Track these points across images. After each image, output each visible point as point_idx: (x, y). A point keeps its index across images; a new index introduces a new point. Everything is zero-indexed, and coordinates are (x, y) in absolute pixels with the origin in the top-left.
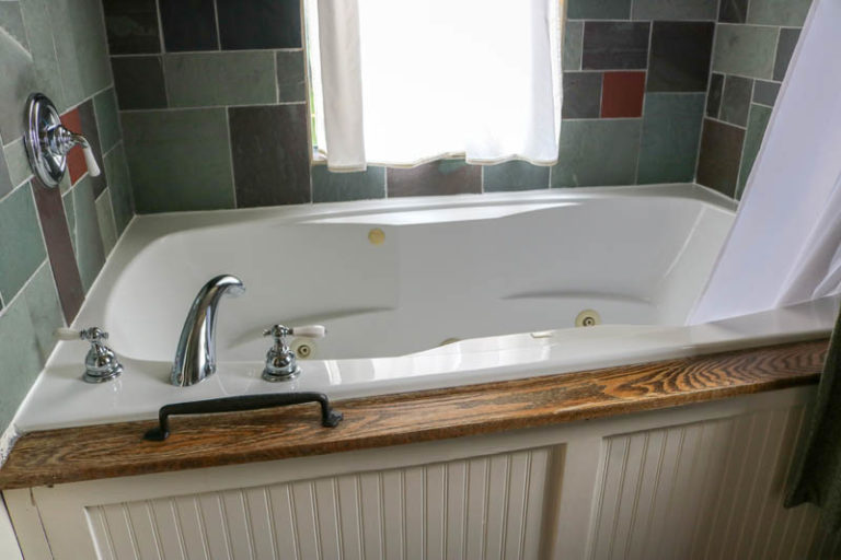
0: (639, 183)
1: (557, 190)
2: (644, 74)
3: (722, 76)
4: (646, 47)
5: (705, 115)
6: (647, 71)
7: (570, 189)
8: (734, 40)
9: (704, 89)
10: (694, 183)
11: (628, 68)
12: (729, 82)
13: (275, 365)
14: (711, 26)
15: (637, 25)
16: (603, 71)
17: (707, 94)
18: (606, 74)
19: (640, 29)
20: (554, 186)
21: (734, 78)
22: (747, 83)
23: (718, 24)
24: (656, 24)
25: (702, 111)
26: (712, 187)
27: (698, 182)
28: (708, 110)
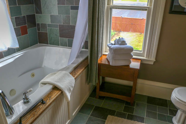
0: (31, 46)
1: (18, 52)
2: (26, 26)
3: (39, 24)
4: (26, 20)
5: (37, 31)
6: (27, 25)
7: (20, 51)
8: (40, 17)
9: (36, 26)
10: (38, 44)
11: (24, 25)
12: (41, 24)
13: (26, 100)
14: (34, 15)
15: (23, 16)
16: (20, 26)
17: (37, 27)
18: (20, 27)
19: (24, 17)
20: (17, 52)
21: (42, 24)
22: (46, 24)
23: (36, 14)
24: (26, 16)
25: (36, 31)
26: (44, 44)
27: (39, 43)
28: (38, 30)
